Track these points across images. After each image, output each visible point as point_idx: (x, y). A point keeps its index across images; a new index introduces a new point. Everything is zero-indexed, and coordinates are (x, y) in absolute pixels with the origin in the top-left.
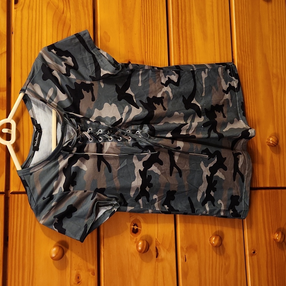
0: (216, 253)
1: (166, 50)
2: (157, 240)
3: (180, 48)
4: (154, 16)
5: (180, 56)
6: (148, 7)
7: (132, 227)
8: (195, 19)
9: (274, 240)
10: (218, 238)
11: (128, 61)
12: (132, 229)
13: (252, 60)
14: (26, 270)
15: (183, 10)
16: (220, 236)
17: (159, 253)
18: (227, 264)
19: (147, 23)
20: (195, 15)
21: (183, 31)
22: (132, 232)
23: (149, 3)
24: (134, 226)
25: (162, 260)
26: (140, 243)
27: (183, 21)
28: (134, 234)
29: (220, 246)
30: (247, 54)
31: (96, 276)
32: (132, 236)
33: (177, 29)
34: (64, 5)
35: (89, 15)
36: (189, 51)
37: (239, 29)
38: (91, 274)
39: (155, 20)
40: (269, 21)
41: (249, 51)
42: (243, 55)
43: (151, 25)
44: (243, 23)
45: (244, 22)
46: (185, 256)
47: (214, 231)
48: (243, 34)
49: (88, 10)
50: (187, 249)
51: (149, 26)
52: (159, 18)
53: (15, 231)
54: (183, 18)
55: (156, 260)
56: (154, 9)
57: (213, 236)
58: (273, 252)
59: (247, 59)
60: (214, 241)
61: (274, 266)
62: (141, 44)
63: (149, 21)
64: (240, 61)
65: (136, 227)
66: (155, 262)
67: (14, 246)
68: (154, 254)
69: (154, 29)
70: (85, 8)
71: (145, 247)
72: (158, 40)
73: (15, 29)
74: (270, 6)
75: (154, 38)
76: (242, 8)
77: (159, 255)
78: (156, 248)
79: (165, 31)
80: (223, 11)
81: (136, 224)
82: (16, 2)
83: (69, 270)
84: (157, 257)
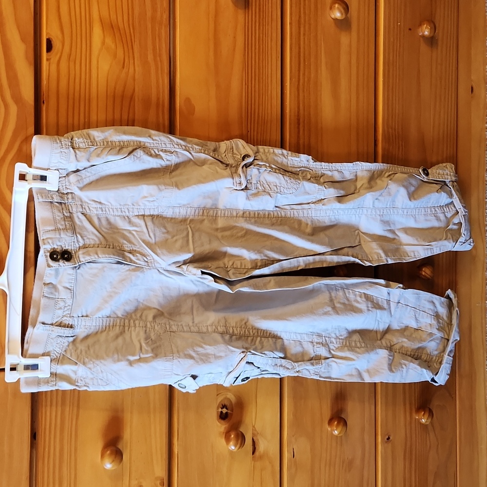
0: (337, 443)
1: (279, 127)
2: (255, 428)
3: (299, 124)
5: (298, 137)
6: (253, 55)
7: (220, 410)
12: (219, 413)
13: (404, 142)
15: (306, 61)
17: (257, 448)
19: (251, 84)
20: (323, 67)
21: (304, 96)
22: (219, 418)
24: (222, 409)
25: (261, 457)
27: (306, 79)
28: (222, 421)
32: (218, 423)
33: (296, 93)
34: (124, 53)
35: (163, 69)
37: (388, 91)
38: (159, 485)
41: (400, 128)
42: (391, 135)
45: (396, 80)
46: (293, 449)
48: (393, 100)
49: (162, 61)
50: (296, 438)
51: (255, 86)
52: (270, 75)
53: (48, 427)
54: (307, 74)
55: (253, 457)
58: (414, 436)
59: (397, 141)
61: (414, 457)
63: (255, 79)
65: (225, 411)
66: (251, 461)
67: (47, 450)
68: (250, 449)
73: (48, 96)
74: (435, 53)
76: (393, 57)
77: (256, 450)
78: (253, 439)
79: (278, 95)
81: (225, 405)
82: (49, 48)
83: (126, 481)
84: (253, 453)
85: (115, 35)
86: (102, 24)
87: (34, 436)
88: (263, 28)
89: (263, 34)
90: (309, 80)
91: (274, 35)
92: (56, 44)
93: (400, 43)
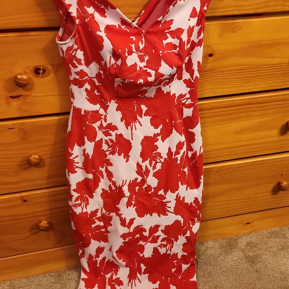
0: (20, 162)
1: (225, 93)
2: (29, 97)
3: (227, 107)
4: (257, 79)
5: (219, 108)
6: (266, 71)
7: (42, 68)
8: (256, 121)
9: (40, 221)
10: (38, 161)
11: (213, 54)
12: (39, 68)
13: (218, 181)
15: (263, 108)
16: (39, 163)
17: (15, 99)
18: (10, 173)
19: (250, 72)
20: (259, 120)
21: (243, 109)
22: (36, 67)
23: (270, 72)
24: (43, 69)
25: (8, 103)
26: (25, 77)
27: (253, 109)
28: (33, 70)
29: (29, 164)
30: (223, 176)
32: (32, 68)
33: (245, 103)
35: (258, 8)
36: (224, 117)
37: (247, 166)
39: (253, 80)
40: (255, 194)
41: (226, 178)
42: (222, 172)
43: (248, 75)
44: (253, 169)
46: (15, 128)
47: (44, 157)
48: (242, 170)
49: (262, 7)
50: (23, 129)
51: (248, 74)
54: (256, 109)
55: (8, 97)
56: (264, 78)
57: (40, 156)
59: (219, 177)
60: (34, 158)
61: (13, 222)
62: (231, 66)
63: (252, 74)
64: (217, 169)
65: (41, 72)
66: (5, 95)
68: (14, 94)
69: (245, 80)
70: (264, 5)
71: (22, 82)
72: (235, 84)
74: (269, 194)
75: (236, 80)
76: (266, 166)
77: (13, 99)
78: (21, 96)
79: (243, 91)
80: (263, 148)
81: (45, 71)
84: (11, 97)
88: (281, 76)
89: (278, 76)
90: (252, 111)
91: (277, 84)
93: (275, 169)
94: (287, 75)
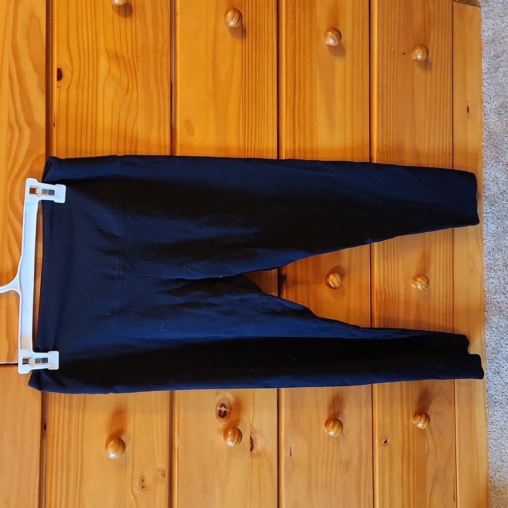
2: (253, 427)
3: (295, 143)
4: (259, 94)
6: (250, 80)
7: (219, 408)
8: (319, 97)
10: (337, 424)
12: (218, 411)
14: (72, 472)
15: (301, 85)
16: (340, 421)
17: (255, 445)
18: (347, 458)
19: (249, 106)
20: (318, 91)
21: (300, 118)
22: (218, 415)
24: (220, 407)
25: (259, 454)
27: (301, 102)
28: (221, 419)
30: (391, 151)
31: (166, 479)
32: (217, 421)
33: (292, 115)
34: (128, 80)
37: (382, 112)
38: (160, 476)
39: (261, 100)
40: (426, 99)
44: (389, 102)
46: (290, 448)
47: (332, 413)
48: (387, 120)
50: (293, 438)
51: (252, 109)
53: (57, 417)
54: (302, 97)
55: (251, 454)
57: (330, 420)
63: (252, 102)
65: (223, 409)
66: (249, 458)
67: (56, 439)
68: (248, 446)
69: (259, 114)
70: (160, 85)
71: (236, 438)
73: (58, 119)
77: (254, 448)
78: (251, 437)
81: (223, 404)
82: (60, 77)
83: (129, 471)
84: (251, 451)
85: (120, 64)
86: (108, 55)
87: (44, 426)
88: (259, 56)
89: (259, 61)
90: (304, 103)
91: (270, 62)
92: (66, 74)
93: (394, 67)
94: (258, 45)
